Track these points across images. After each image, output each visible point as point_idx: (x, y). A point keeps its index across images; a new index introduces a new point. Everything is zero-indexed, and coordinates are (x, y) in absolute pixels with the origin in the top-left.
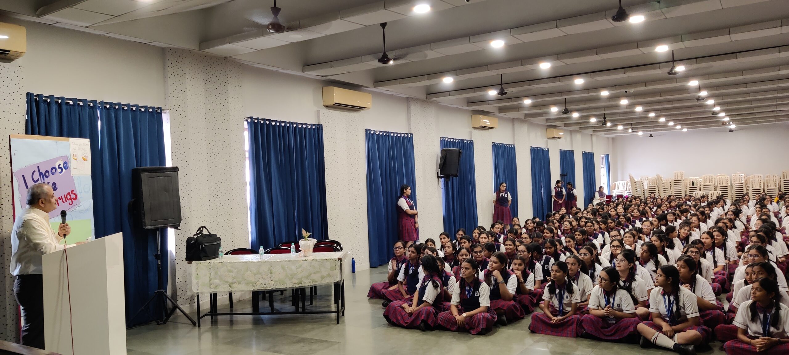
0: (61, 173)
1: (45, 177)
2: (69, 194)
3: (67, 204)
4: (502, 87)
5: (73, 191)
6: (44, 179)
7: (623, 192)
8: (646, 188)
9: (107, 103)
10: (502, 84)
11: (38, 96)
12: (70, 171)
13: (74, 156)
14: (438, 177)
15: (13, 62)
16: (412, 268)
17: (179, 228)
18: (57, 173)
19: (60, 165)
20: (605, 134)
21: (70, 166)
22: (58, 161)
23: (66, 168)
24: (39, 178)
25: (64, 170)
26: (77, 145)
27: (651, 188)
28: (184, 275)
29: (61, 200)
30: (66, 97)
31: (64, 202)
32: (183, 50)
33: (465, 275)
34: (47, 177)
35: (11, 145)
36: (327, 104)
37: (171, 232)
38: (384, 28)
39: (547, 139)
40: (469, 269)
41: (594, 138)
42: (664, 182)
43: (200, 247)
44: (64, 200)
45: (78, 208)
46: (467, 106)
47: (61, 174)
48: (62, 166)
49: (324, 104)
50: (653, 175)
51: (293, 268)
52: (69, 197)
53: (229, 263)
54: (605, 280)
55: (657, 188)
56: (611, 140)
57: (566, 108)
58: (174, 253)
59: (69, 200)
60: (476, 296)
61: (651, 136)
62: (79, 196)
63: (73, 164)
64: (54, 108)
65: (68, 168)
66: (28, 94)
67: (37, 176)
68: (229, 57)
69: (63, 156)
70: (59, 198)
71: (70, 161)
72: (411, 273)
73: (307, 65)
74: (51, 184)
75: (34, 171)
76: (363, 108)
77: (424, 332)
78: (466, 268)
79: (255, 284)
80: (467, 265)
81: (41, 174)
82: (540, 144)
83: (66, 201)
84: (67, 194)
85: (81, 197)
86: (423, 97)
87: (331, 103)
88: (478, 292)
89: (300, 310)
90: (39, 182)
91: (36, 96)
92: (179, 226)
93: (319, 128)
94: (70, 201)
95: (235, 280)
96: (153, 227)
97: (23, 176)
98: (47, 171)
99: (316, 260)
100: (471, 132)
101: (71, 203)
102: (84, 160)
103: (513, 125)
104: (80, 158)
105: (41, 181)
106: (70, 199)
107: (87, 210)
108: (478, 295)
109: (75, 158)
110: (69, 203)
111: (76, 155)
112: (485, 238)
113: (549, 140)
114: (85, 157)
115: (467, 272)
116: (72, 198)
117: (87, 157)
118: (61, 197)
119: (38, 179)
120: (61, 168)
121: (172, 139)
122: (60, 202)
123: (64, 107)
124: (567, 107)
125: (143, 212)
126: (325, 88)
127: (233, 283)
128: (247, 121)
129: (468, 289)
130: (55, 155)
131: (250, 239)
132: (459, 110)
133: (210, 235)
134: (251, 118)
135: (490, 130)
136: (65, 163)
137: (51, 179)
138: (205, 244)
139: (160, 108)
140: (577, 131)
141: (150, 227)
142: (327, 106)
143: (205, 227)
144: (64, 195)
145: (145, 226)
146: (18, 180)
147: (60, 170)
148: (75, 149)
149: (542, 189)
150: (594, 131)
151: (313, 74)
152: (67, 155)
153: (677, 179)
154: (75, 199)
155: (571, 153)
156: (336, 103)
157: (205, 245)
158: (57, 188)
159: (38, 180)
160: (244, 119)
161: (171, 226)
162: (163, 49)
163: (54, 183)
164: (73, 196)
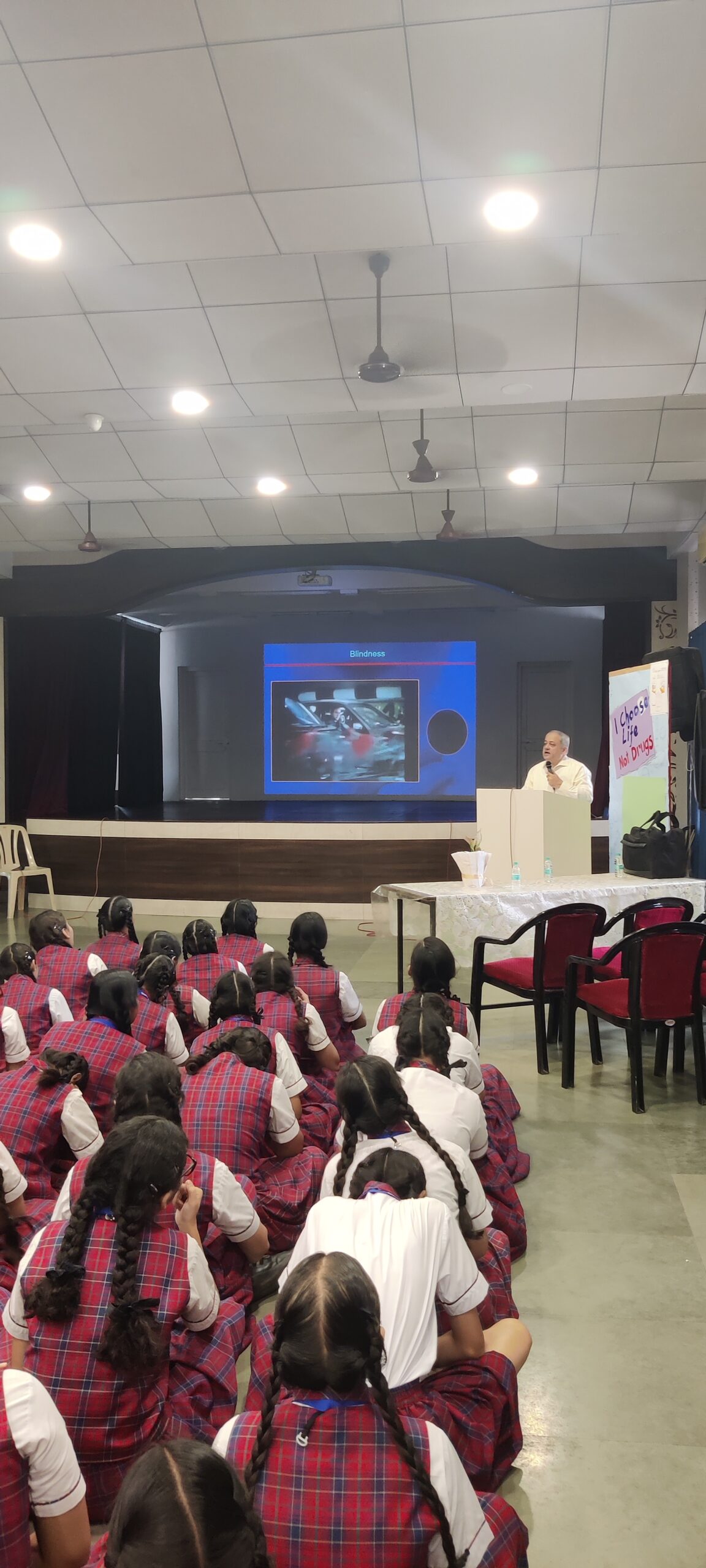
0: (642, 712)
3: (644, 754)
5: (650, 736)
12: (650, 710)
18: (639, 714)
19: (641, 702)
21: (650, 703)
22: (639, 698)
23: (646, 706)
24: (626, 721)
25: (645, 709)
26: (656, 672)
31: (642, 751)
44: (643, 749)
45: (654, 761)
47: (641, 715)
48: (643, 704)
52: (646, 745)
59: (646, 749)
62: (655, 744)
63: (652, 700)
65: (648, 705)
67: (624, 719)
69: (645, 689)
70: (640, 746)
71: (650, 696)
74: (633, 728)
75: (622, 713)
81: (627, 715)
83: (644, 751)
84: (646, 742)
85: (657, 746)
90: (625, 726)
94: (647, 751)
97: (615, 719)
98: (631, 712)
102: (662, 692)
104: (658, 690)
107: (662, 764)
109: (654, 690)
110: (647, 754)
111: (655, 687)
116: (649, 746)
117: (664, 687)
118: (641, 744)
120: (642, 707)
122: (640, 750)
130: (638, 690)
136: (646, 699)
137: (635, 721)
144: (643, 743)
146: (612, 724)
147: (642, 710)
148: (654, 679)
152: (648, 688)
158: (638, 733)
159: (625, 723)
163: (636, 727)
164: (650, 744)
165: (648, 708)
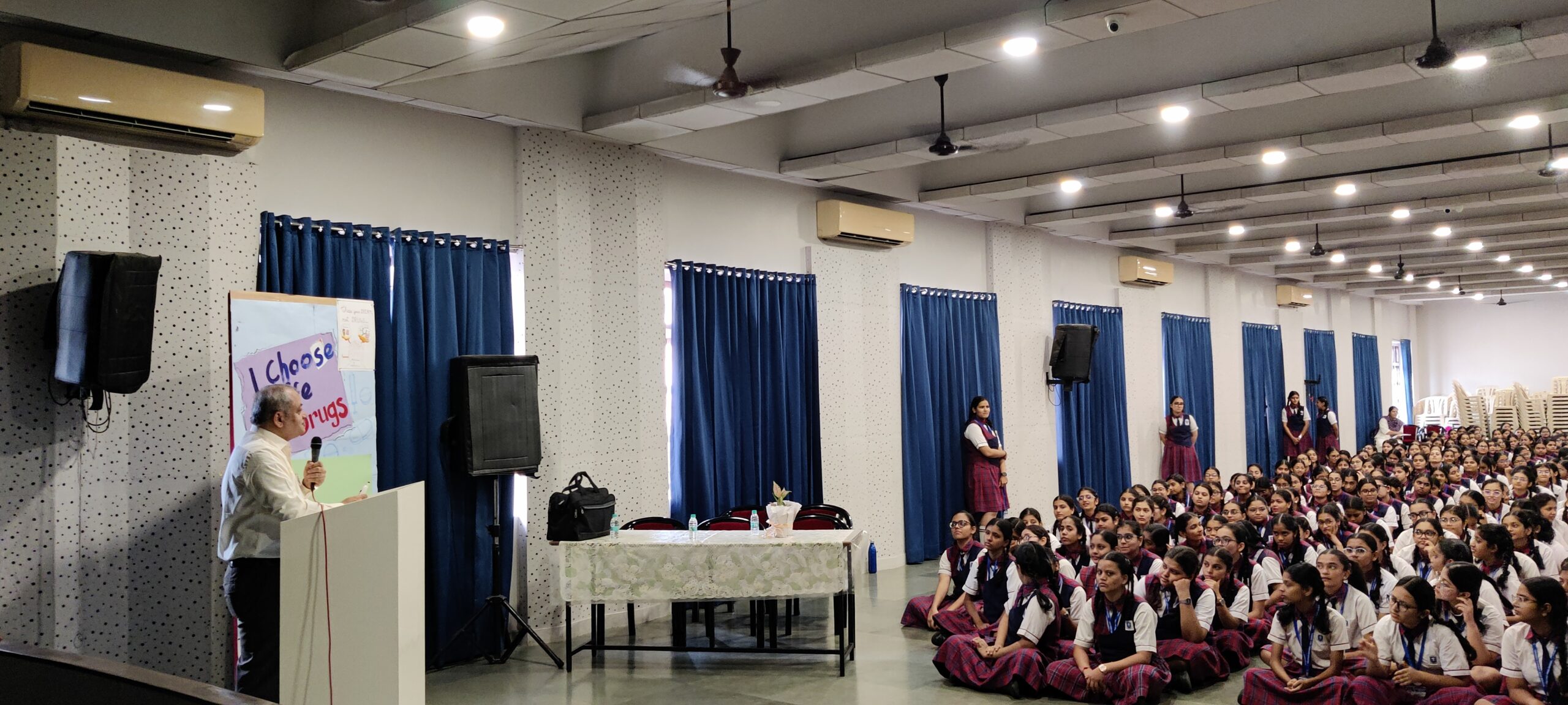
0: (319, 364)
1: (290, 373)
2: (332, 405)
3: (328, 424)
4: (1183, 202)
5: (340, 399)
6: (288, 377)
7: (1442, 419)
8: (1491, 412)
9: (407, 233)
10: (1183, 195)
11: (282, 218)
12: (337, 362)
13: (344, 334)
14: (1049, 382)
15: (238, 155)
16: (993, 567)
17: (536, 474)
18: (313, 366)
19: (318, 349)
20: (1402, 298)
21: (336, 353)
22: (314, 343)
23: (329, 356)
24: (280, 374)
25: (325, 360)
26: (351, 312)
27: (1502, 413)
28: (543, 568)
29: (318, 417)
30: (333, 221)
31: (323, 421)
32: (551, 131)
33: (1106, 586)
34: (294, 373)
35: (232, 311)
36: (825, 235)
37: (520, 482)
38: (942, 85)
39: (1277, 308)
40: (1112, 573)
41: (1378, 306)
42: (1530, 399)
43: (576, 513)
44: (324, 417)
45: (347, 433)
46: (1110, 238)
47: (319, 368)
48: (321, 352)
49: (819, 235)
50: (1506, 385)
51: (756, 559)
52: (332, 411)
53: (630, 546)
54: (1407, 607)
55: (1514, 412)
56: (1413, 312)
57: (1317, 244)
58: (525, 524)
59: (332, 416)
60: (1127, 629)
61: (1502, 303)
62: (351, 409)
63: (342, 349)
64: (310, 241)
65: (332, 356)
66: (264, 215)
67: (275, 370)
68: (640, 144)
69: (325, 332)
70: (315, 413)
71: (337, 343)
72: (992, 577)
73: (788, 158)
74: (300, 387)
75: (271, 362)
76: (896, 243)
77: (1018, 701)
78: (1107, 572)
79: (680, 589)
80: (1110, 566)
81: (282, 366)
82: (1263, 315)
83: (327, 419)
84: (330, 406)
85: (355, 412)
86: (1019, 220)
87: (833, 233)
88: (1131, 622)
89: (767, 644)
90: (279, 382)
91: (278, 218)
92: (537, 471)
93: (809, 282)
94: (334, 420)
95: (642, 579)
96: (487, 471)
97: (251, 370)
98: (294, 362)
99: (800, 545)
100: (1116, 291)
101: (336, 424)
102: (363, 342)
103: (1206, 277)
104: (354, 335)
105: (283, 380)
106: (335, 415)
107: (364, 437)
108: (1132, 629)
109: (346, 336)
110: (333, 424)
111: (348, 331)
112: (1145, 510)
113: (1282, 310)
114: (364, 336)
115: (1110, 580)
116: (338, 413)
117: (367, 336)
118: (319, 411)
119: (278, 376)
120: (320, 357)
121: (527, 301)
122: (316, 420)
123: (328, 240)
124: (1321, 243)
125: (469, 442)
126: (822, 204)
127: (638, 585)
128: (670, 268)
129: (1111, 614)
130: (310, 331)
131: (670, 498)
132: (1091, 247)
133: (595, 490)
134: (678, 262)
135: (1158, 288)
136: (328, 346)
137: (302, 377)
138: (585, 508)
139: (506, 242)
140: (1343, 292)
141: (482, 472)
142: (824, 240)
143: (585, 474)
144: (324, 408)
145: (472, 470)
146: (242, 379)
147: (318, 360)
148: (347, 320)
149: (1267, 409)
150: (1377, 292)
151: (799, 176)
152: (332, 331)
153: (1559, 394)
154: (344, 415)
155: (1329, 336)
156: (842, 233)
157: (585, 510)
158: (311, 395)
159: (277, 378)
160: (665, 263)
161: (521, 470)
162: (515, 129)
163: (307, 385)
164: (340, 410)
165: (332, 359)
